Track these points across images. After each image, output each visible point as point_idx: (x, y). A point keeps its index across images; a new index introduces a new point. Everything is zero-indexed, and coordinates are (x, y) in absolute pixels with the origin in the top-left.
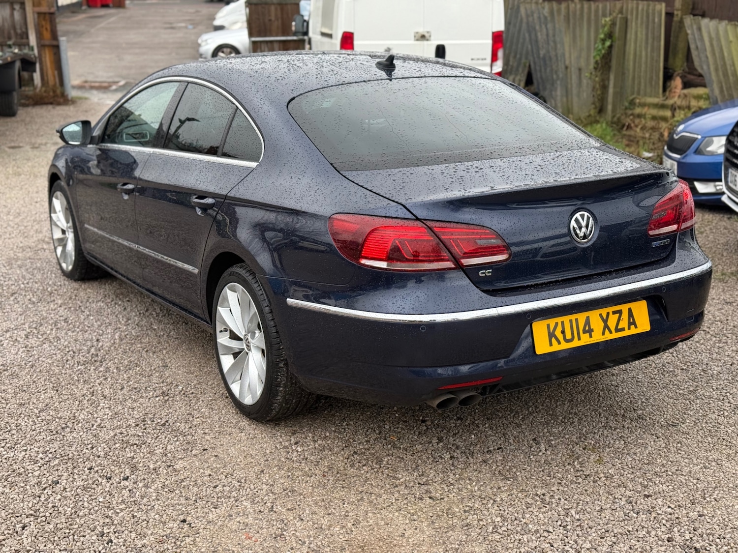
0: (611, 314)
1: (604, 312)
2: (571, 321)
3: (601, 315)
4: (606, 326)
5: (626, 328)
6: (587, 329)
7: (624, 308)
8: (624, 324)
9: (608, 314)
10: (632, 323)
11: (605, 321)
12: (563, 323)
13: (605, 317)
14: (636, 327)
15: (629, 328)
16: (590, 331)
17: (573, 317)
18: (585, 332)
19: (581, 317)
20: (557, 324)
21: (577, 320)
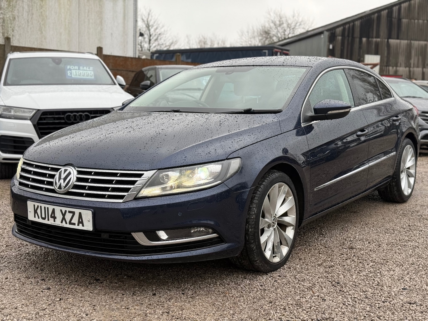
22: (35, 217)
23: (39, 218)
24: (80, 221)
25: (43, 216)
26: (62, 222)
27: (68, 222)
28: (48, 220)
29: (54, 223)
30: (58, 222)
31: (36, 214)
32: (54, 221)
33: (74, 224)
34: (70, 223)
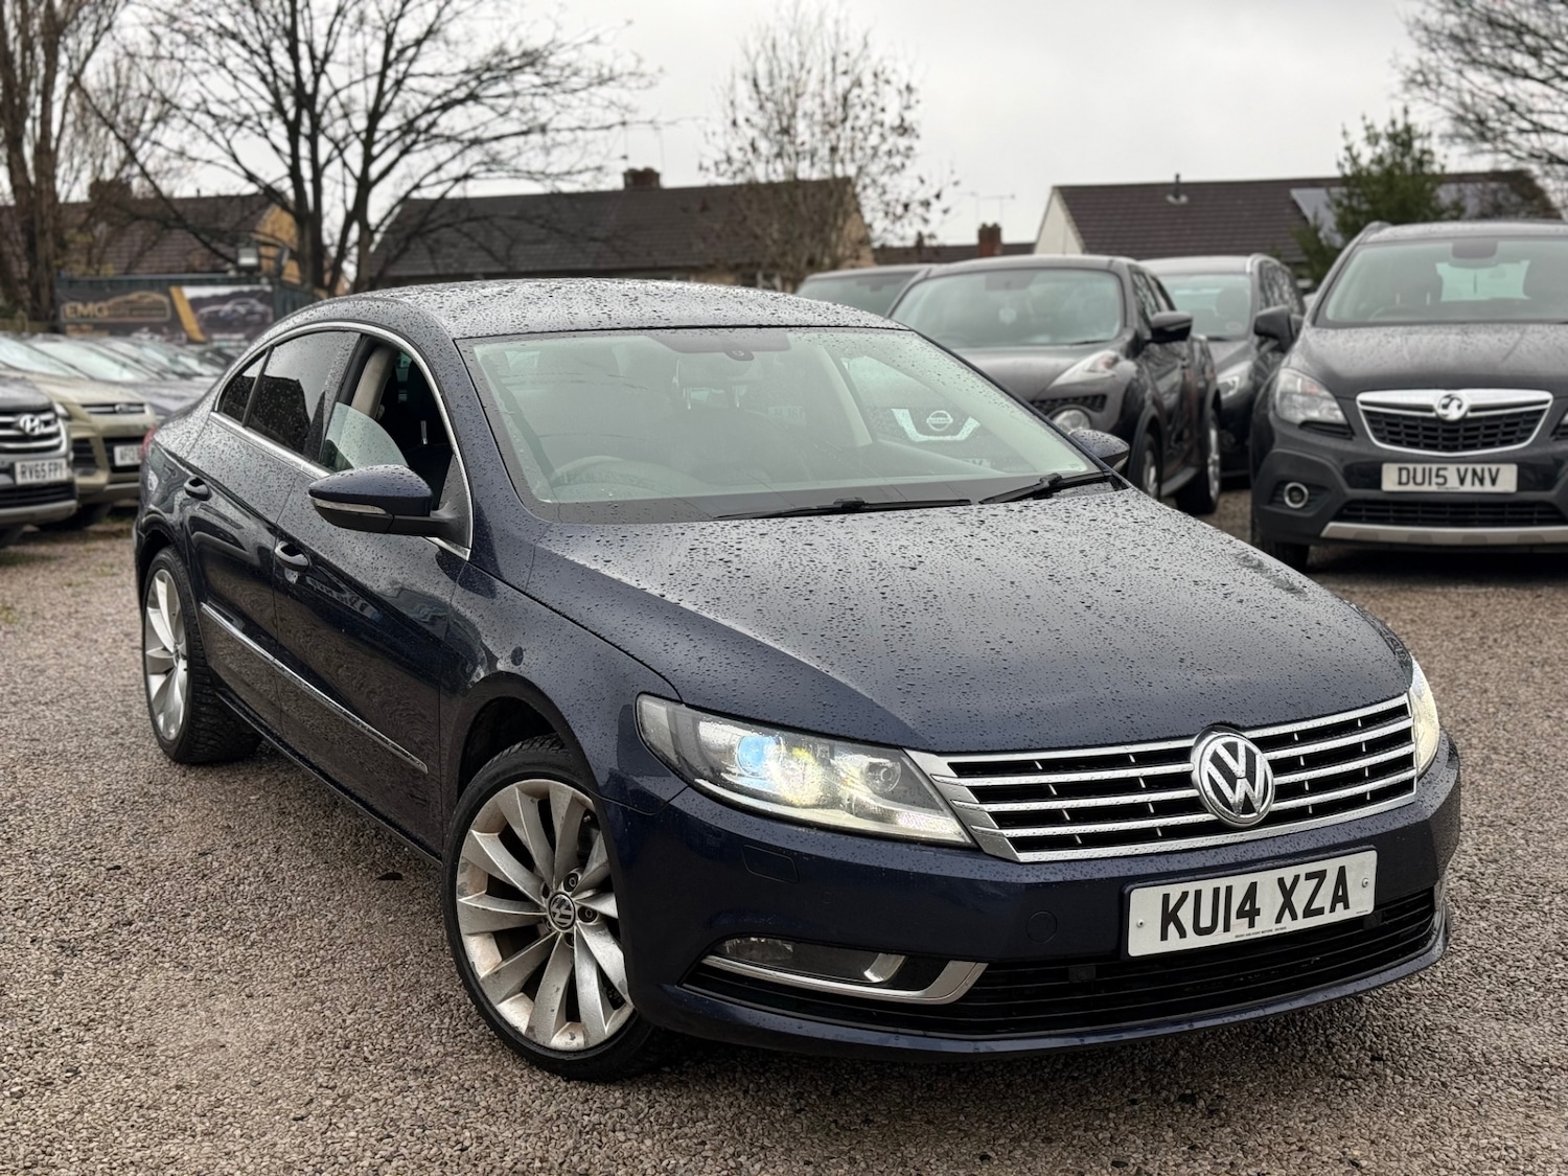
22: (1164, 937)
23: (1183, 934)
24: (1340, 893)
25: (1205, 922)
26: (1279, 920)
27: (1300, 913)
28: (1227, 929)
29: (1252, 930)
30: (1266, 925)
31: (1172, 928)
32: (1252, 925)
33: (1320, 911)
34: (1309, 912)
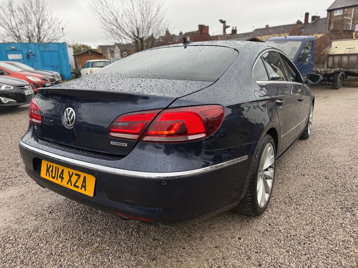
0: (74, 174)
1: (71, 171)
2: (56, 167)
3: (69, 172)
4: (70, 180)
5: (80, 187)
6: (61, 176)
7: (83, 175)
8: (79, 184)
9: (73, 173)
10: (84, 186)
11: (71, 177)
12: (53, 166)
13: (71, 174)
14: (85, 190)
15: (81, 189)
16: (62, 178)
17: (58, 166)
18: (60, 177)
19: (61, 168)
20: (51, 165)
21: (58, 168)
